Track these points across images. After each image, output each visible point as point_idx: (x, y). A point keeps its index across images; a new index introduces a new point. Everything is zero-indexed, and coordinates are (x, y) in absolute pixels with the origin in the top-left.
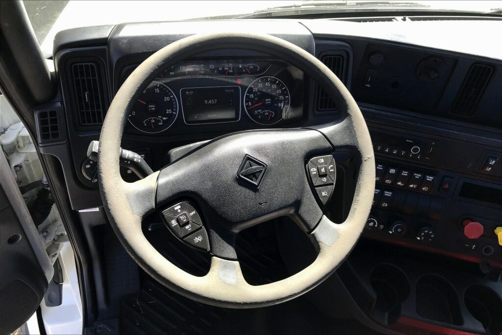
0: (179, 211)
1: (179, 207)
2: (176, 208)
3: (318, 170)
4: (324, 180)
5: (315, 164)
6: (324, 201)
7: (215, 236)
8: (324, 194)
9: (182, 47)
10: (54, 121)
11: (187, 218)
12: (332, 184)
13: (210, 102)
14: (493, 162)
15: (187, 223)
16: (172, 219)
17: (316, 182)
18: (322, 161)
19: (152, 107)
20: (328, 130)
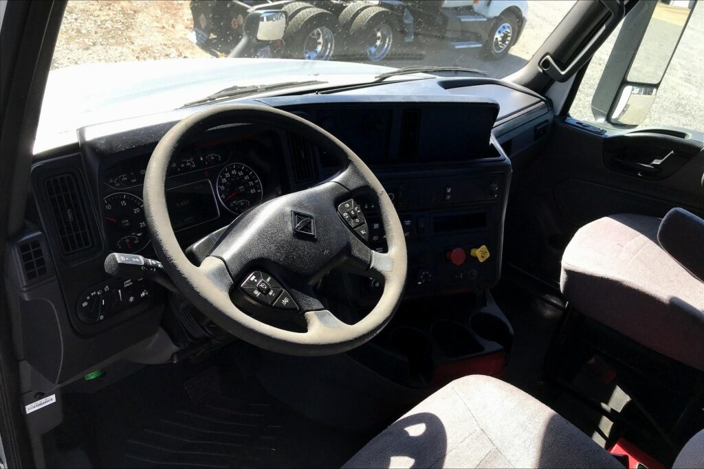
0: (256, 280)
1: (254, 277)
2: (252, 279)
3: (349, 213)
4: (357, 220)
5: (344, 209)
6: (366, 238)
7: (299, 294)
8: (363, 232)
9: (189, 126)
10: (39, 253)
11: (267, 285)
12: (364, 223)
13: (182, 204)
14: (449, 190)
15: (268, 290)
16: (254, 290)
17: (353, 225)
18: (348, 205)
19: (126, 222)
20: (339, 178)
